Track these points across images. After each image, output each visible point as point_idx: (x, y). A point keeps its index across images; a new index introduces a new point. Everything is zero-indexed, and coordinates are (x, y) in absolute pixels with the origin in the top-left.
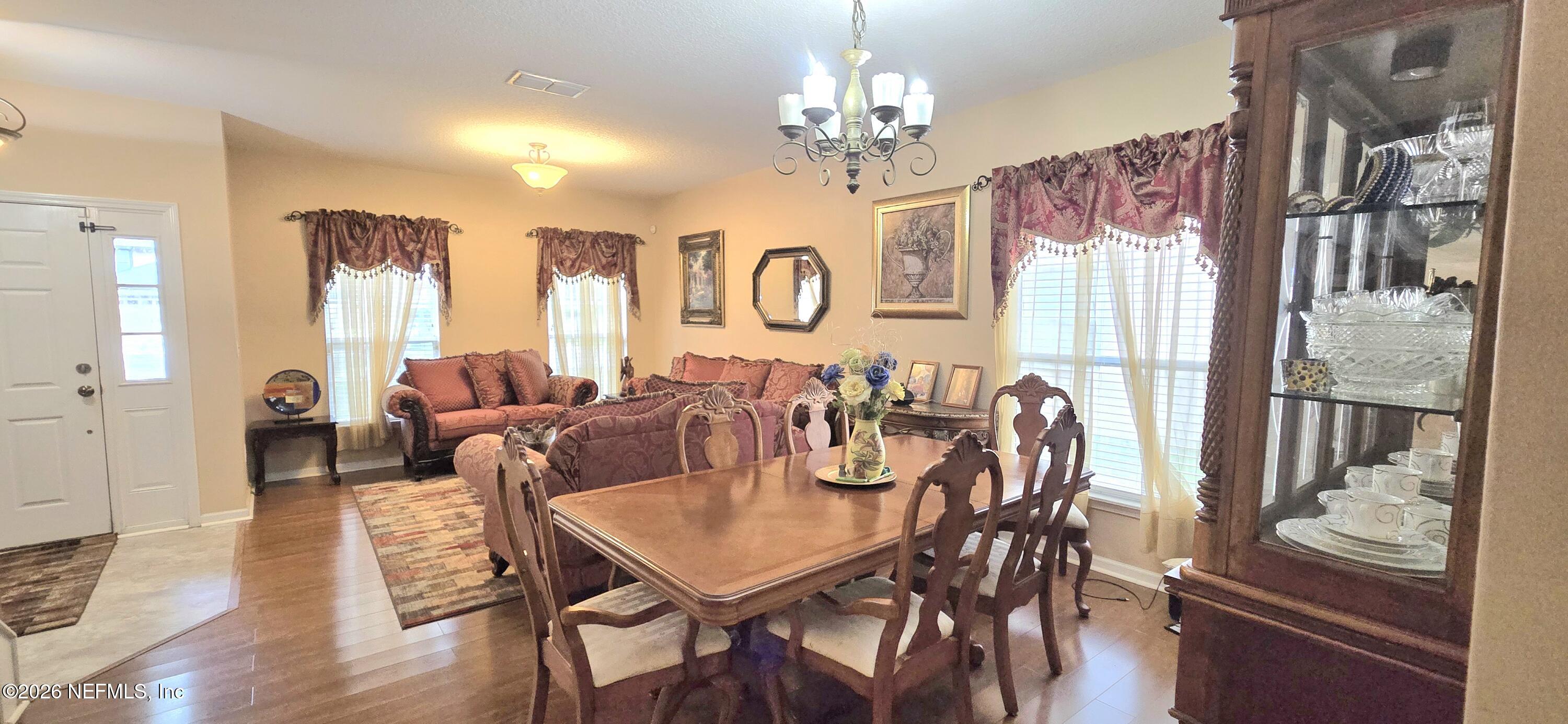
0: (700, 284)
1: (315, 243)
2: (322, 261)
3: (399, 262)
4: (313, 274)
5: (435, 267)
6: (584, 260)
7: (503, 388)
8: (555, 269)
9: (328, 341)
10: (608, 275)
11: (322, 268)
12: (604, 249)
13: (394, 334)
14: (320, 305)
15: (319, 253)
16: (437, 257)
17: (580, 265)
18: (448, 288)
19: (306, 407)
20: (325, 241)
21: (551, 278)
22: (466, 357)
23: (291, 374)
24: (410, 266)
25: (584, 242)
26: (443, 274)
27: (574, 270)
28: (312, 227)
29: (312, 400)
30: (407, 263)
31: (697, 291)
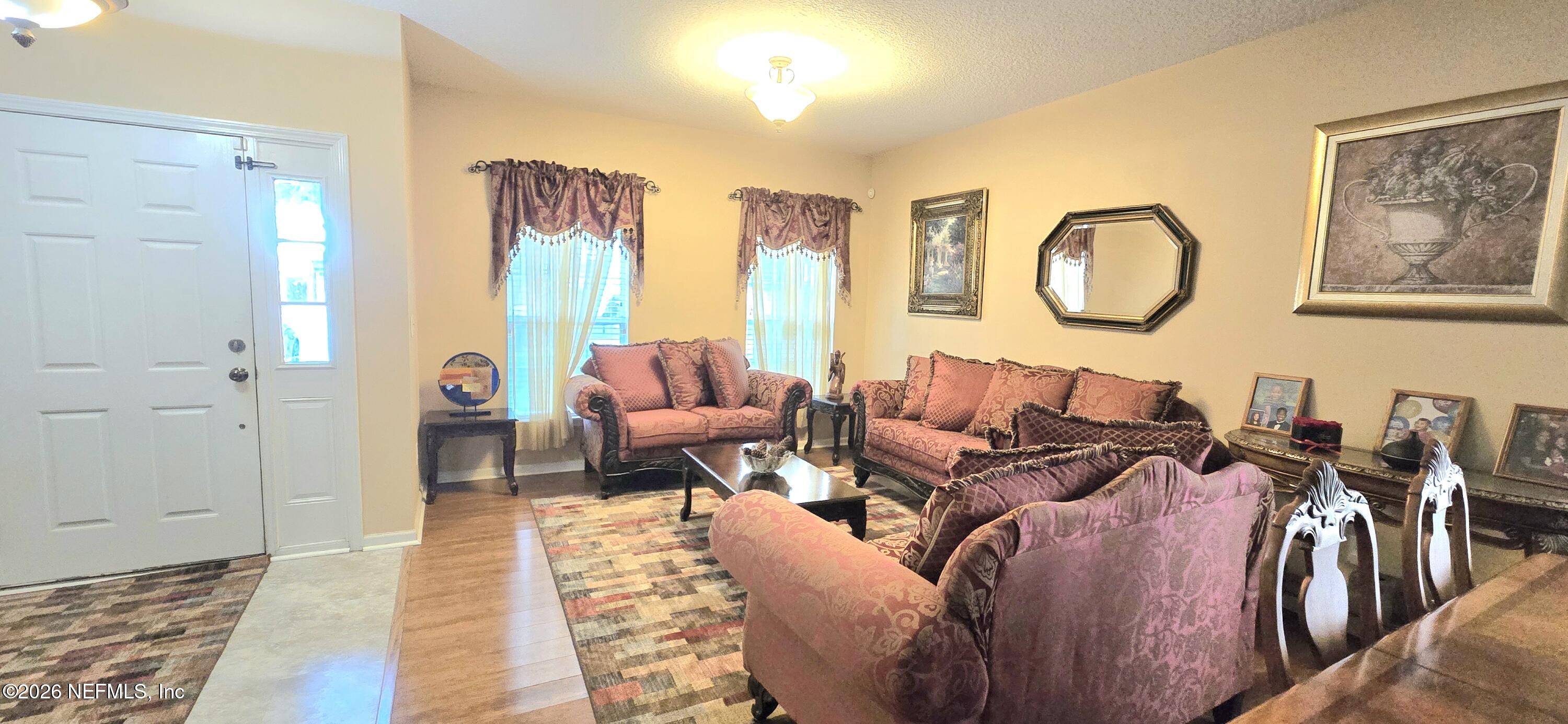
0: (943, 261)
1: (500, 202)
2: (507, 222)
3: (589, 226)
4: (496, 238)
5: (628, 234)
6: (792, 229)
7: (699, 384)
8: (759, 239)
9: (510, 320)
10: (819, 249)
11: (506, 230)
12: (817, 216)
13: (580, 312)
14: (503, 275)
15: (505, 212)
16: (631, 221)
17: (787, 236)
18: (640, 259)
19: (484, 398)
20: (510, 198)
21: (755, 250)
22: (660, 344)
23: (470, 357)
24: (601, 231)
25: (793, 207)
26: (636, 241)
27: (781, 241)
28: (497, 180)
29: (490, 389)
30: (598, 228)
31: (937, 270)
